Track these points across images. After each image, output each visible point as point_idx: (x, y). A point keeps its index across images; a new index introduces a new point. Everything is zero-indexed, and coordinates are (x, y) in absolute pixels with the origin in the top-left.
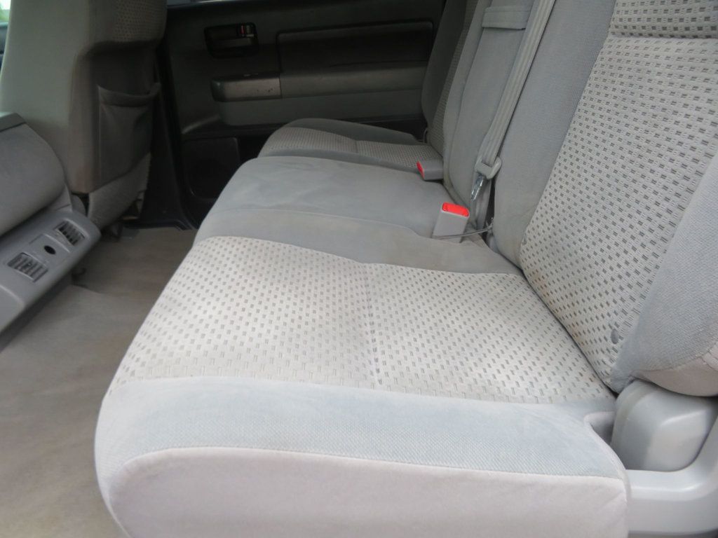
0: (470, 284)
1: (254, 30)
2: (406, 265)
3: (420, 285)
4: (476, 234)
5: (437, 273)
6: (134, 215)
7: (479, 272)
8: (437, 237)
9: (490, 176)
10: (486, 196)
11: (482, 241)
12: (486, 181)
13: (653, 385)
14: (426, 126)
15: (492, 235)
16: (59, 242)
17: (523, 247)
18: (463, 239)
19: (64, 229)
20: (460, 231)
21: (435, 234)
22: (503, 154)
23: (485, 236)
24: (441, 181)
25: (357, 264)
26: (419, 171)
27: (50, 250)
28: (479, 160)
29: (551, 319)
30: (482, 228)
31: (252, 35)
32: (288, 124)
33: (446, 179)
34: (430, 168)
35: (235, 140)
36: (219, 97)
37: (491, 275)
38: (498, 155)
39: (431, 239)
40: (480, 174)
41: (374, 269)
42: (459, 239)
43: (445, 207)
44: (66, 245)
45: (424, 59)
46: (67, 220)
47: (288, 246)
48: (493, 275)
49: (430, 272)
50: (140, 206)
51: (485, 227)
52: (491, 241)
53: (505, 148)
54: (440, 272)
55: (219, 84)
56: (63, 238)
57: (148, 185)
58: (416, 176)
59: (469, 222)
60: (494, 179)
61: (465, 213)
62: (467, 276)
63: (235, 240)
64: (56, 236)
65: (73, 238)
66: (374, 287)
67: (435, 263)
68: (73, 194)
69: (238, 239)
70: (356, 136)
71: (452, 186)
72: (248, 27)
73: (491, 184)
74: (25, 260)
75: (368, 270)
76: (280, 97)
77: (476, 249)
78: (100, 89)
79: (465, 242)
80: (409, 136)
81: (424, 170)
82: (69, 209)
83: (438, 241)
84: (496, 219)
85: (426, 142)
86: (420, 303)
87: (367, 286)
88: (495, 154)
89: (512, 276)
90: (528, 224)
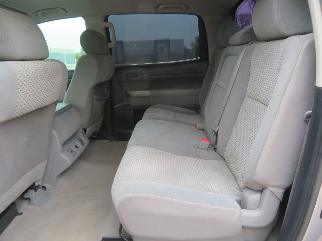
0: (208, 163)
1: (142, 75)
2: (190, 157)
3: (193, 163)
4: (212, 148)
5: (199, 159)
6: (95, 136)
7: (212, 160)
8: (200, 149)
9: (216, 131)
10: (215, 136)
11: (214, 150)
12: (215, 133)
13: (249, 188)
14: (200, 109)
15: (217, 149)
16: (79, 144)
17: (225, 153)
18: (208, 150)
19: (80, 140)
20: (207, 147)
21: (200, 147)
22: (220, 125)
23: (215, 149)
24: (203, 130)
25: (175, 156)
26: (196, 126)
27: (77, 147)
28: (213, 125)
29: (231, 174)
30: (214, 147)
31: (141, 76)
32: (152, 106)
33: (205, 130)
34: (200, 126)
35: (132, 110)
36: (128, 96)
37: (215, 161)
38: (218, 125)
39: (198, 149)
40: (213, 130)
41: (180, 157)
42: (207, 149)
43: (203, 139)
44: (81, 145)
45: (200, 86)
46: (81, 137)
47: (152, 148)
48: (216, 161)
49: (197, 159)
50: (97, 132)
51: (215, 146)
52: (217, 151)
53: (220, 123)
54: (200, 159)
55: (129, 92)
56: (80, 143)
57: (101, 125)
58: (195, 128)
59: (210, 145)
60: (217, 132)
61: (209, 142)
62: (208, 161)
63: (140, 147)
64: (78, 143)
65: (83, 143)
66: (180, 162)
67: (199, 157)
68: (83, 129)
69: (141, 146)
70: (176, 112)
71: (207, 132)
72: (140, 74)
73: (217, 133)
74: (71, 149)
75: (178, 157)
76: (149, 97)
77: (212, 153)
78: (95, 96)
79: (208, 151)
80: (194, 112)
81: (198, 126)
82: (81, 134)
83: (200, 150)
84: (218, 144)
85: (200, 114)
86: (193, 168)
87: (178, 162)
88: (217, 125)
89: (222, 161)
90: (226, 146)
